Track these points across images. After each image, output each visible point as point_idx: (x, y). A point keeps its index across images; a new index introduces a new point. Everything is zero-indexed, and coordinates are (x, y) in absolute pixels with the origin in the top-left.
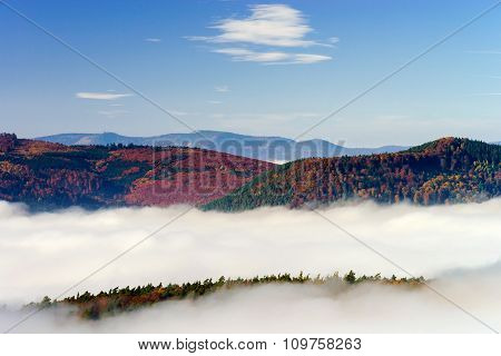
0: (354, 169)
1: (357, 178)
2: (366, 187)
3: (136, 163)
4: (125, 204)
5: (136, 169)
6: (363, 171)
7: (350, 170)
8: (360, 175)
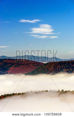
0: (63, 64)
1: (64, 66)
2: (66, 69)
3: (10, 63)
4: (7, 73)
5: (10, 65)
6: (65, 65)
7: (62, 65)
8: (65, 66)
